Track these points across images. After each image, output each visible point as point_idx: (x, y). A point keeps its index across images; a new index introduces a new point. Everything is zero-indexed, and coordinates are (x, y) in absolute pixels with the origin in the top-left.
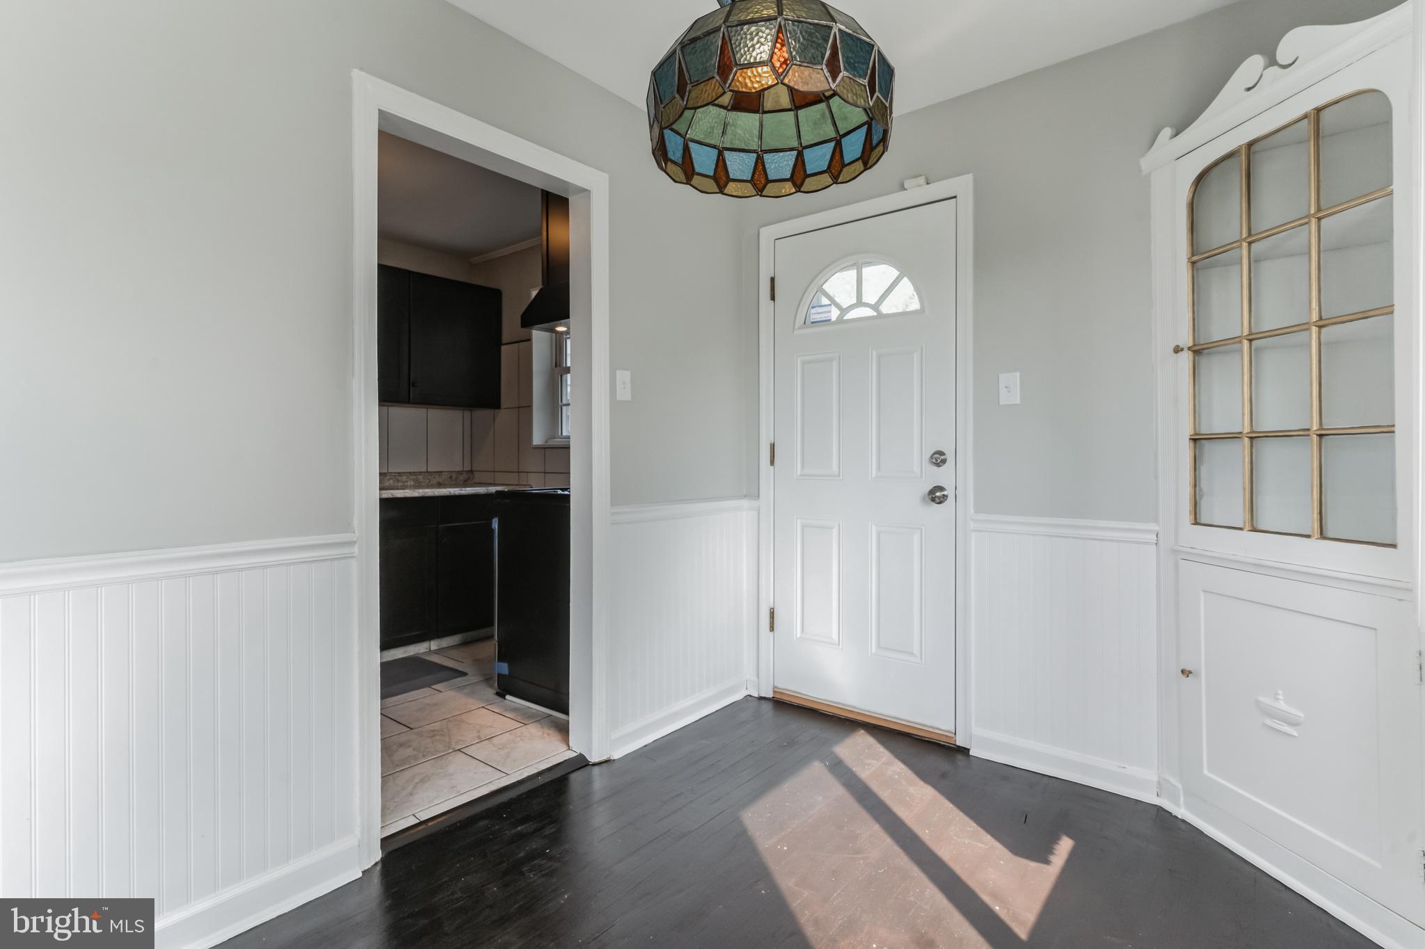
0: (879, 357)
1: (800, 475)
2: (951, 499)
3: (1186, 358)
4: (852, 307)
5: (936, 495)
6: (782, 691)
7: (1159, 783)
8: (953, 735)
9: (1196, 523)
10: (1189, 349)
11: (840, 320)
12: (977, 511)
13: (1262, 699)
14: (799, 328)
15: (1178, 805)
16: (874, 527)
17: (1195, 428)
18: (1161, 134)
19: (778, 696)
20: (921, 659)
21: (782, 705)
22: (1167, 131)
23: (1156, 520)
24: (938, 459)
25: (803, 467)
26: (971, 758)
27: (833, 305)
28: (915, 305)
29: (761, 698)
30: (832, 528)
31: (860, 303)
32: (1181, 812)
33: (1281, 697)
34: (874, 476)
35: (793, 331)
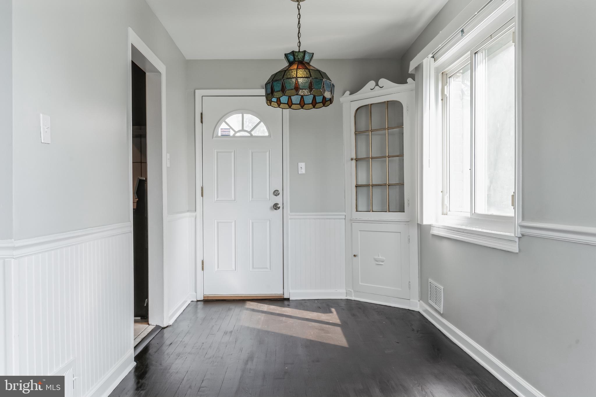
0: (252, 153)
1: (216, 201)
2: (281, 208)
3: (354, 162)
4: (239, 131)
5: (276, 207)
6: (208, 296)
7: (346, 293)
8: (283, 295)
9: (357, 211)
10: (355, 159)
11: (234, 136)
12: (291, 212)
13: (375, 257)
14: (215, 137)
15: (352, 296)
16: (250, 220)
17: (356, 184)
18: (346, 93)
19: (206, 299)
20: (270, 270)
21: (208, 301)
22: (348, 93)
23: (345, 212)
24: (276, 193)
25: (218, 197)
26: (290, 301)
27: (231, 129)
28: (267, 134)
29: (198, 301)
30: (232, 222)
31: (243, 130)
32: (353, 298)
33: (380, 255)
34: (250, 200)
35: (213, 138)
